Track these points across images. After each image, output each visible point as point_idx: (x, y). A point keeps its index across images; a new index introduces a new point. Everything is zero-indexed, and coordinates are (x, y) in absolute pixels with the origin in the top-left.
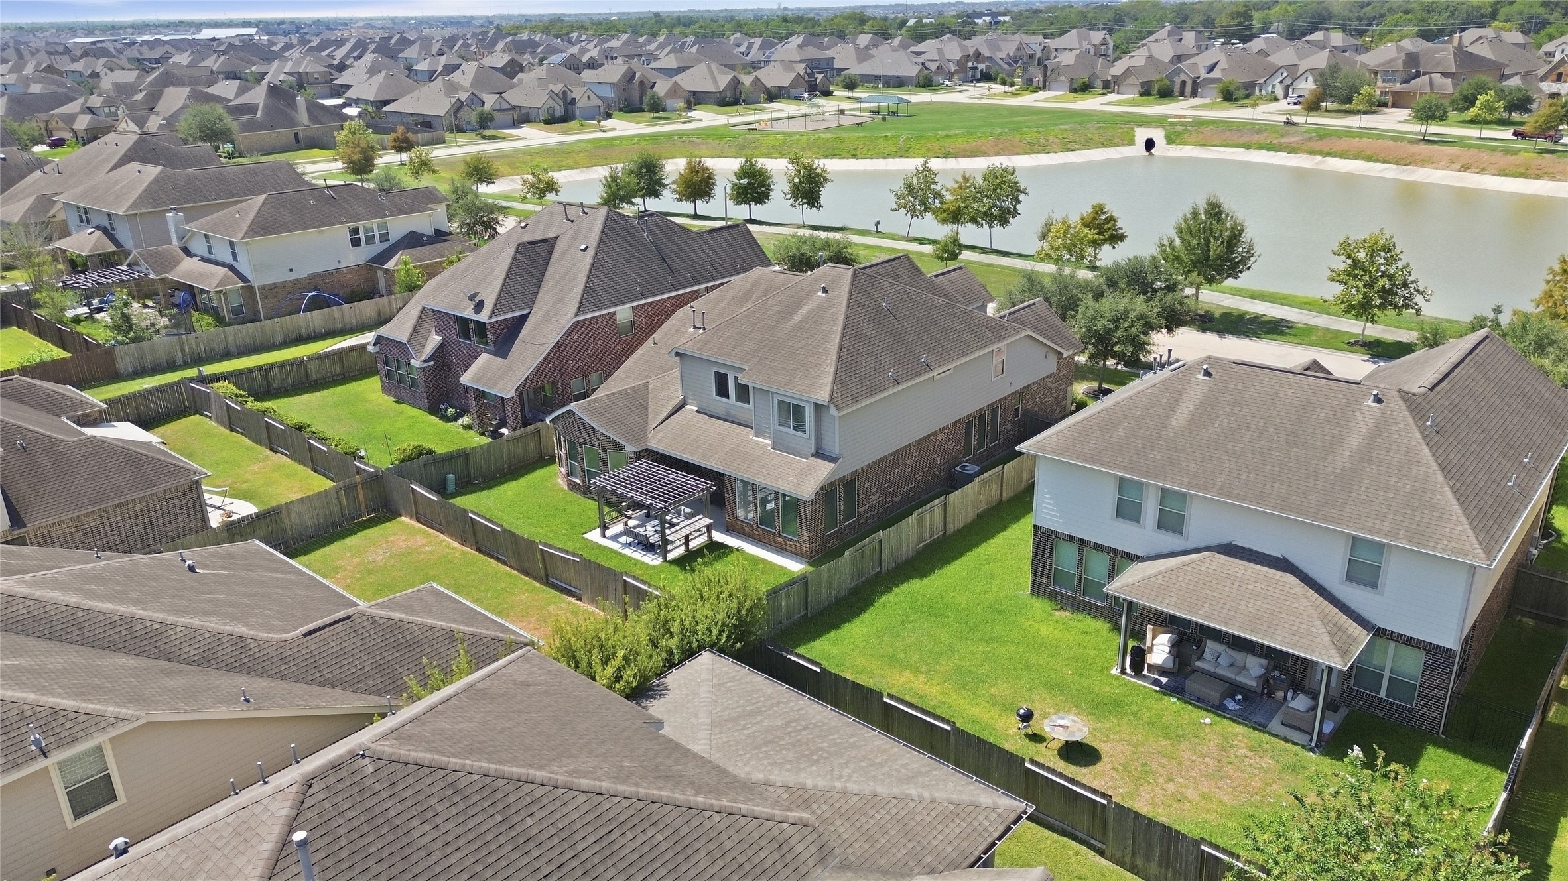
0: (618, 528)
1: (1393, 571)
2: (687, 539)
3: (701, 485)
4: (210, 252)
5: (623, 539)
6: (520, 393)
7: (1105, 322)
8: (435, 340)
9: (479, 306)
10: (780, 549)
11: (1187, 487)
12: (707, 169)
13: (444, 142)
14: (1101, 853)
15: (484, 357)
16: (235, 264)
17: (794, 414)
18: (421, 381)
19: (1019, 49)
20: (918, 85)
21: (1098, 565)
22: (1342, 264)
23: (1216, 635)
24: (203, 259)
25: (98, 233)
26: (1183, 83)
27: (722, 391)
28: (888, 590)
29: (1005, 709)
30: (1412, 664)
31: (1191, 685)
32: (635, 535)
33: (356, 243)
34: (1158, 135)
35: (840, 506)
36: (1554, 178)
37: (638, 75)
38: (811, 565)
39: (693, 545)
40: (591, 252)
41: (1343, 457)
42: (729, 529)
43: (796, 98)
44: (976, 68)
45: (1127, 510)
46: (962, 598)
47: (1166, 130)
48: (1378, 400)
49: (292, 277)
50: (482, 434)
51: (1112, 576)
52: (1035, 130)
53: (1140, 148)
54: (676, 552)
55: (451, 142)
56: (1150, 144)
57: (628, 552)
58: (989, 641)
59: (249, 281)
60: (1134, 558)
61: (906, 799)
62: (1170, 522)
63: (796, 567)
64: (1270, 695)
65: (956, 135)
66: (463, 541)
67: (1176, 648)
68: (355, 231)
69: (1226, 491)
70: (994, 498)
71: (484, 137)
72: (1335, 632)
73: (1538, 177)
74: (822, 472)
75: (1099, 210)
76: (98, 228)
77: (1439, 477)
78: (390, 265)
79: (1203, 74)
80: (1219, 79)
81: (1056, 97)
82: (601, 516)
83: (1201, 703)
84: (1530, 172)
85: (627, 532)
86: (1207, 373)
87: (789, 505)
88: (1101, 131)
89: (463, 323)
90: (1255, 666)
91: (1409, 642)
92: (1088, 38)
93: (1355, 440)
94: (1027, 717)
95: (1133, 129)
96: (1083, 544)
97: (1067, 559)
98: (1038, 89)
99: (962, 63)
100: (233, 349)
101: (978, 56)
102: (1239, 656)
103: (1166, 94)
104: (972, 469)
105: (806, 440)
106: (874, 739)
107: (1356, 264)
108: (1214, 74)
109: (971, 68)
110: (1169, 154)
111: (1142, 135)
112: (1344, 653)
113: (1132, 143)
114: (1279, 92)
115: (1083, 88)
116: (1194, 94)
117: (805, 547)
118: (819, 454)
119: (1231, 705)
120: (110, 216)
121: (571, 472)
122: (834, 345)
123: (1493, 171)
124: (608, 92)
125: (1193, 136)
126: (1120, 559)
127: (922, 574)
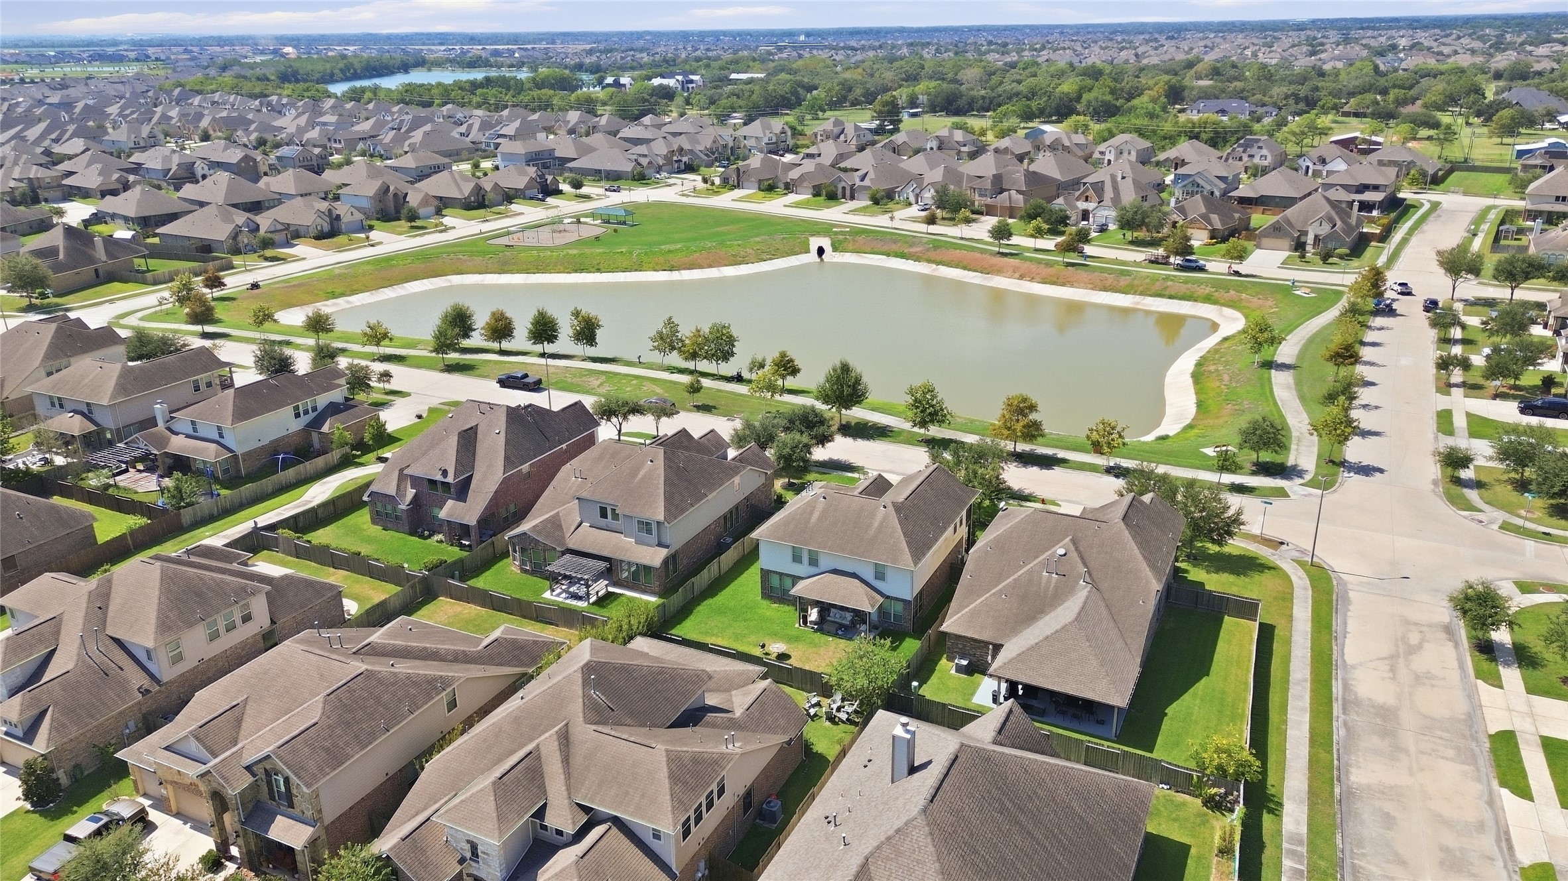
0: (559, 591)
1: (889, 574)
2: (597, 592)
3: (603, 565)
4: (195, 430)
5: (564, 595)
6: (478, 522)
7: (788, 450)
8: (411, 493)
9: (445, 473)
10: (644, 592)
11: (818, 547)
12: (507, 318)
13: (233, 268)
14: (791, 686)
15: (450, 503)
16: (221, 440)
17: (646, 526)
18: (404, 516)
19: (714, 142)
20: (634, 179)
21: (788, 582)
22: (910, 400)
23: (835, 606)
24: (188, 436)
25: (78, 417)
26: (844, 188)
27: (604, 514)
28: (699, 604)
29: (755, 646)
30: (899, 607)
31: (825, 627)
32: (569, 593)
33: (297, 415)
34: (826, 243)
35: (671, 567)
36: (1072, 286)
37: (392, 188)
38: (661, 597)
39: (600, 594)
40: (503, 434)
41: (872, 532)
42: (616, 584)
43: (531, 198)
44: (681, 161)
45: (797, 558)
46: (732, 604)
47: (832, 239)
48: (885, 507)
49: (261, 444)
50: (452, 545)
51: (793, 586)
52: (736, 243)
53: (813, 256)
54: (593, 599)
55: (240, 266)
56: (821, 251)
57: (568, 601)
58: (745, 620)
59: (234, 452)
60: (802, 578)
61: (726, 671)
62: (813, 562)
63: (653, 599)
64: (855, 626)
65: (677, 250)
66: (483, 605)
67: (819, 612)
68: (296, 408)
69: (831, 549)
70: (741, 554)
71: (267, 259)
72: (871, 599)
73: (1063, 285)
74: (663, 553)
75: (783, 355)
76: (76, 412)
77: (902, 537)
78: (325, 428)
79: (858, 183)
80: (869, 187)
81: (748, 196)
82: (551, 587)
83: (829, 633)
84: (1060, 281)
85: (564, 591)
86: (824, 498)
87: (647, 569)
88: (785, 241)
89: (432, 482)
90: (849, 616)
91: (897, 599)
92: (769, 127)
93: (876, 524)
94: (763, 646)
95: (808, 240)
96: (781, 574)
97: (775, 581)
98: (734, 187)
99: (668, 158)
100: (244, 501)
101: (681, 150)
102: (843, 613)
103: (832, 197)
104: (729, 540)
105: (654, 538)
106: (711, 656)
107: (916, 401)
108: (867, 182)
109: (676, 161)
110: (835, 260)
111: (815, 243)
112: (873, 606)
113: (808, 251)
114: (912, 199)
115: (769, 188)
116: (852, 198)
117: (657, 589)
118: (660, 545)
119: (840, 633)
120: (88, 404)
121: (523, 563)
122: (662, 491)
123: (1039, 280)
124: (365, 204)
125: (850, 245)
126: (796, 579)
127: (713, 595)
